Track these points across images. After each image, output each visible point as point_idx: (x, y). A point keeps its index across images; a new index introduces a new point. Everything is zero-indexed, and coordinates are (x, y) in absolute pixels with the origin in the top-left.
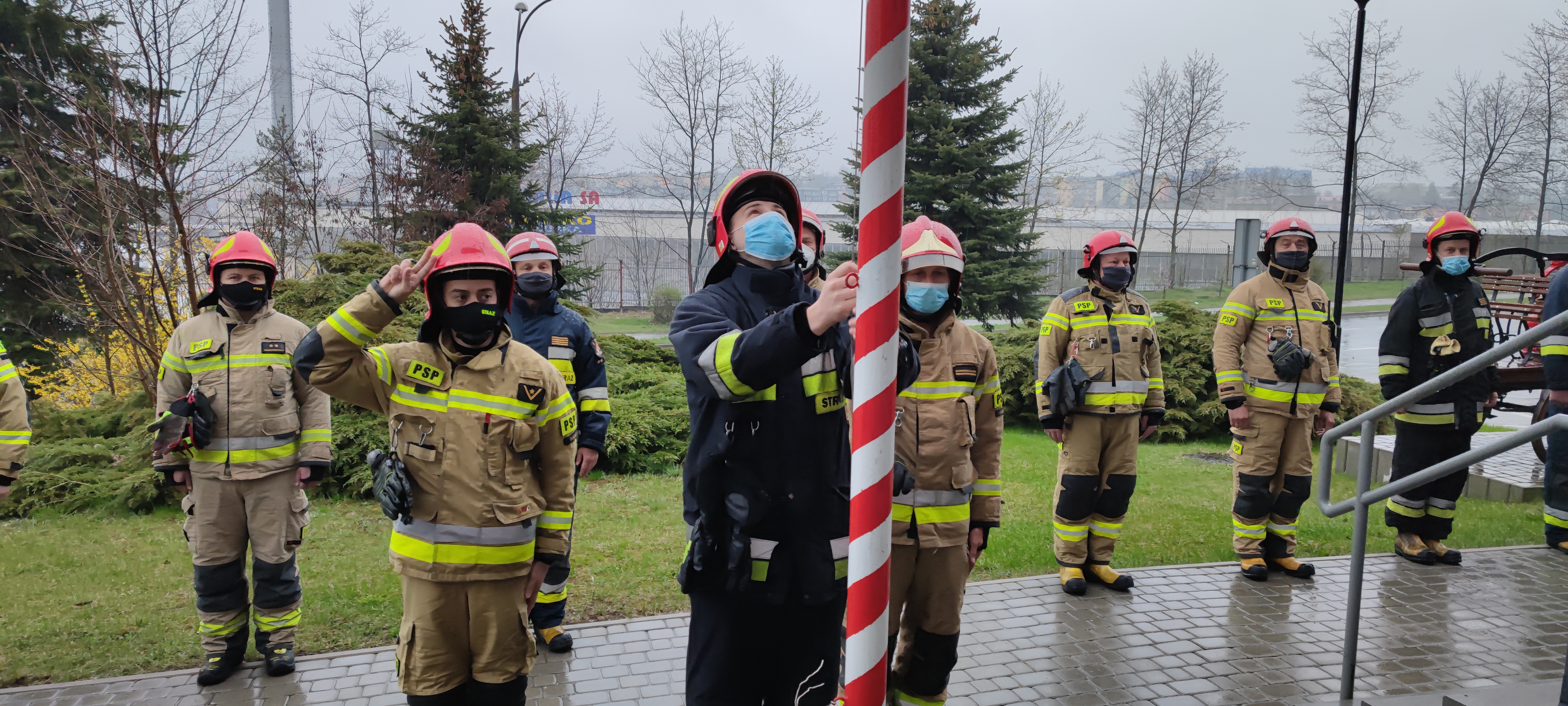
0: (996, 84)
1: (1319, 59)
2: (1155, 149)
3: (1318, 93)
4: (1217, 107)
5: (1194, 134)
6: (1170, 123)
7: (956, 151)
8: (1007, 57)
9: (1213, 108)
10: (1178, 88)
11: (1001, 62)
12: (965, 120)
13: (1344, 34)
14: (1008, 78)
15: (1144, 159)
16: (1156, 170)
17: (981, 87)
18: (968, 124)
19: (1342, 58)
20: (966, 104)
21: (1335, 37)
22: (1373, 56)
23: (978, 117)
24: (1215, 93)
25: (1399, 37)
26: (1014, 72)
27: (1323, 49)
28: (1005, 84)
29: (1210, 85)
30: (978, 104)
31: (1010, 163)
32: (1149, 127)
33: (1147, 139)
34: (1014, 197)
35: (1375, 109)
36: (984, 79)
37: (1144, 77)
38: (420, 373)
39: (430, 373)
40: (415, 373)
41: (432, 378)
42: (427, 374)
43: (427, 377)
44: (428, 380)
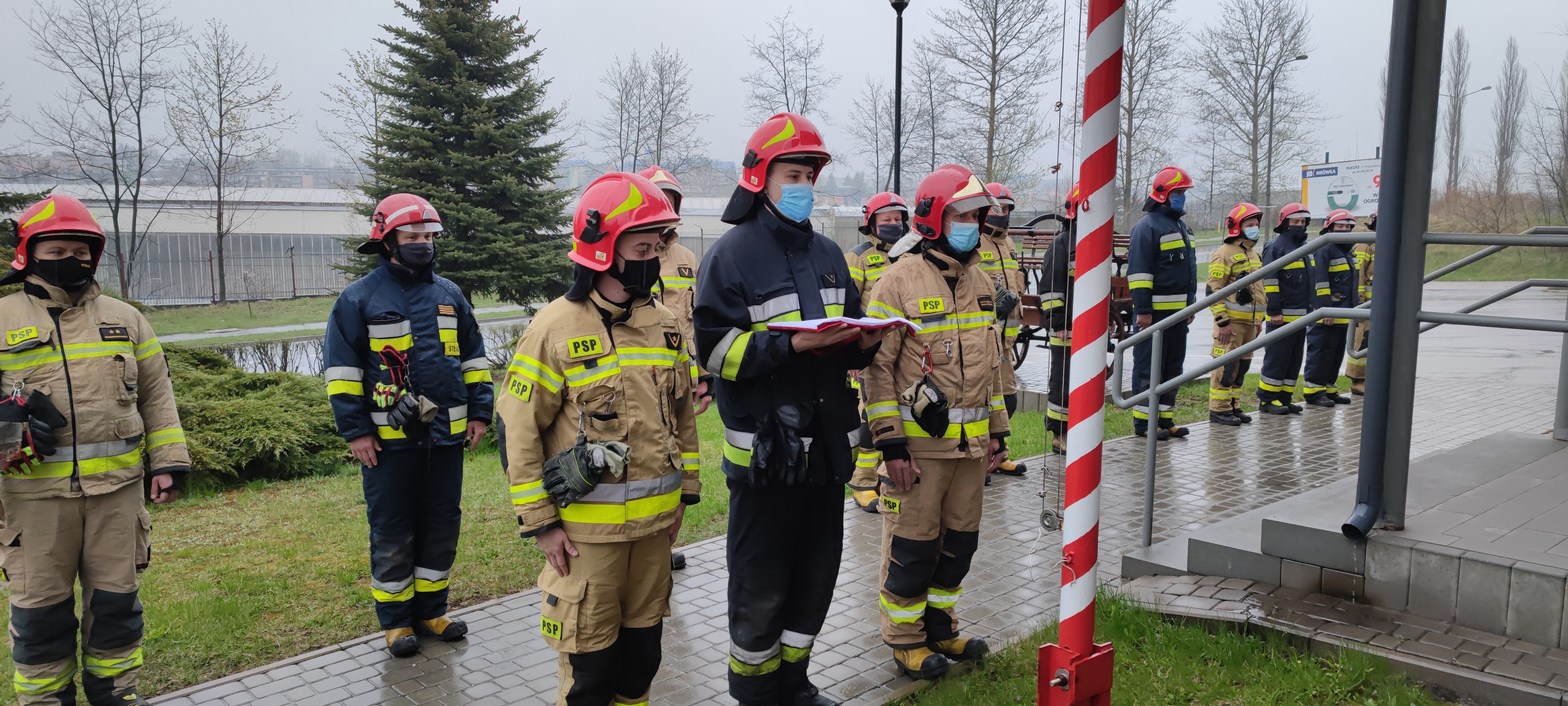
0: (522, 65)
1: (760, 59)
2: (633, 137)
3: (761, 91)
4: (684, 98)
5: (666, 125)
6: (645, 113)
7: (492, 132)
8: (531, 37)
9: (681, 101)
10: (649, 80)
11: (525, 42)
12: (496, 100)
13: (778, 38)
14: (533, 59)
15: (623, 147)
16: (636, 157)
17: (508, 67)
18: (501, 104)
19: (778, 60)
20: (493, 83)
21: (771, 41)
22: (803, 60)
23: (509, 98)
24: (682, 86)
25: (822, 44)
26: (539, 53)
27: (764, 52)
28: (531, 66)
29: (677, 79)
30: (504, 84)
31: (543, 145)
32: (625, 116)
33: (625, 127)
34: (550, 180)
35: (809, 107)
36: (510, 59)
37: (617, 67)
38: (580, 350)
39: (589, 344)
40: (576, 352)
41: (593, 349)
42: (587, 347)
43: (588, 350)
44: (590, 352)
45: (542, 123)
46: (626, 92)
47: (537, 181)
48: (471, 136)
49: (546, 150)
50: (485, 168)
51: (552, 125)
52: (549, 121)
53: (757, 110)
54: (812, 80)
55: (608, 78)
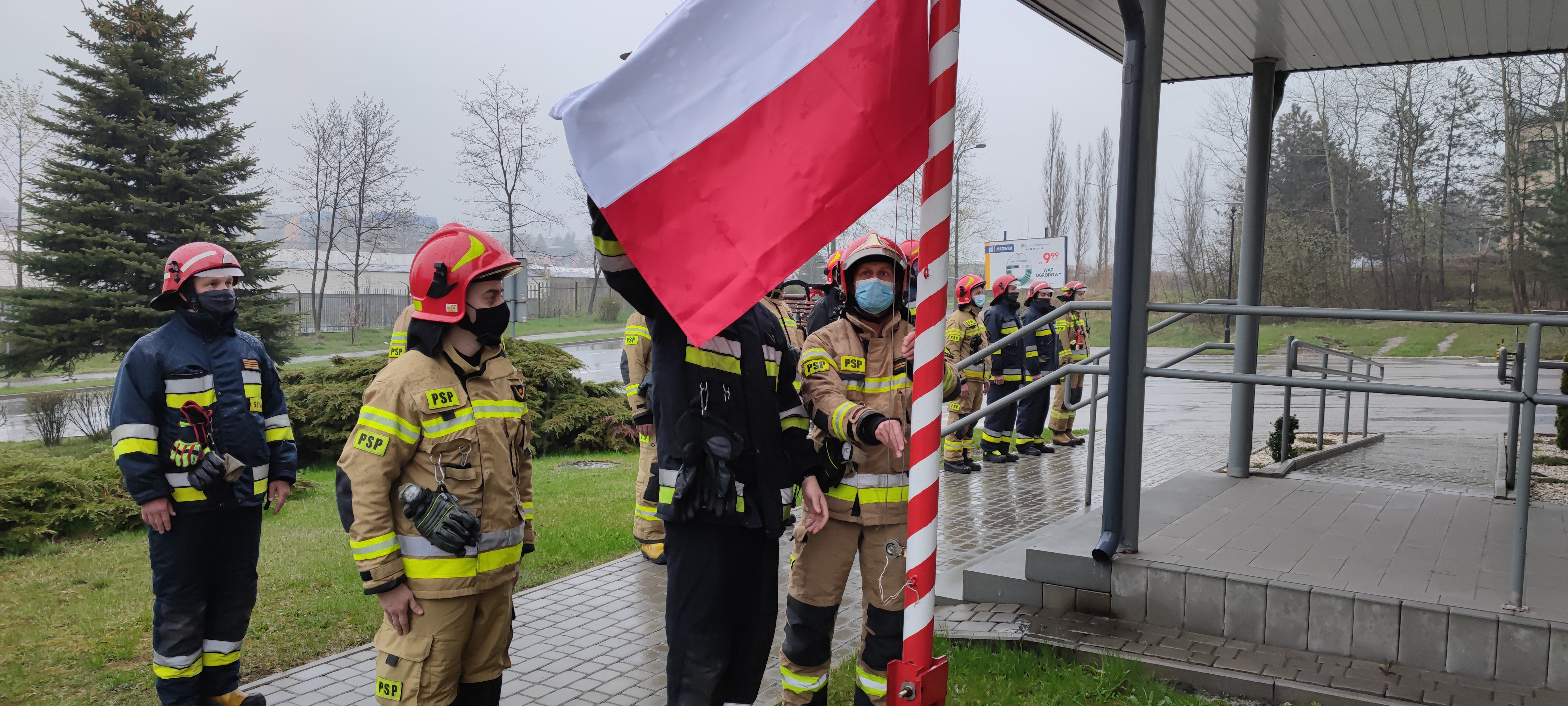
0: (219, 106)
1: (472, 116)
2: (333, 187)
3: (473, 147)
4: (390, 150)
5: (370, 177)
6: (346, 163)
7: (184, 176)
8: (230, 78)
9: (387, 152)
10: (351, 130)
11: (223, 83)
12: (187, 142)
13: (492, 95)
14: (232, 101)
15: (320, 198)
16: (335, 209)
17: (202, 109)
18: (194, 147)
19: (492, 117)
20: (184, 124)
21: (484, 98)
22: (518, 118)
23: (203, 141)
24: (388, 138)
25: (538, 104)
26: (238, 96)
27: (476, 108)
28: (229, 108)
29: (382, 130)
30: (197, 126)
31: (242, 193)
32: (323, 165)
33: (322, 177)
34: (250, 230)
35: (524, 166)
36: (204, 100)
37: (313, 114)
38: (439, 401)
39: (446, 396)
40: (435, 403)
41: (450, 401)
42: (445, 399)
43: (446, 402)
44: (448, 404)
45: (241, 169)
46: (324, 139)
47: (235, 231)
48: (157, 180)
49: (246, 198)
50: (172, 215)
51: (253, 172)
52: (250, 168)
53: (468, 166)
54: (527, 139)
55: (304, 125)
